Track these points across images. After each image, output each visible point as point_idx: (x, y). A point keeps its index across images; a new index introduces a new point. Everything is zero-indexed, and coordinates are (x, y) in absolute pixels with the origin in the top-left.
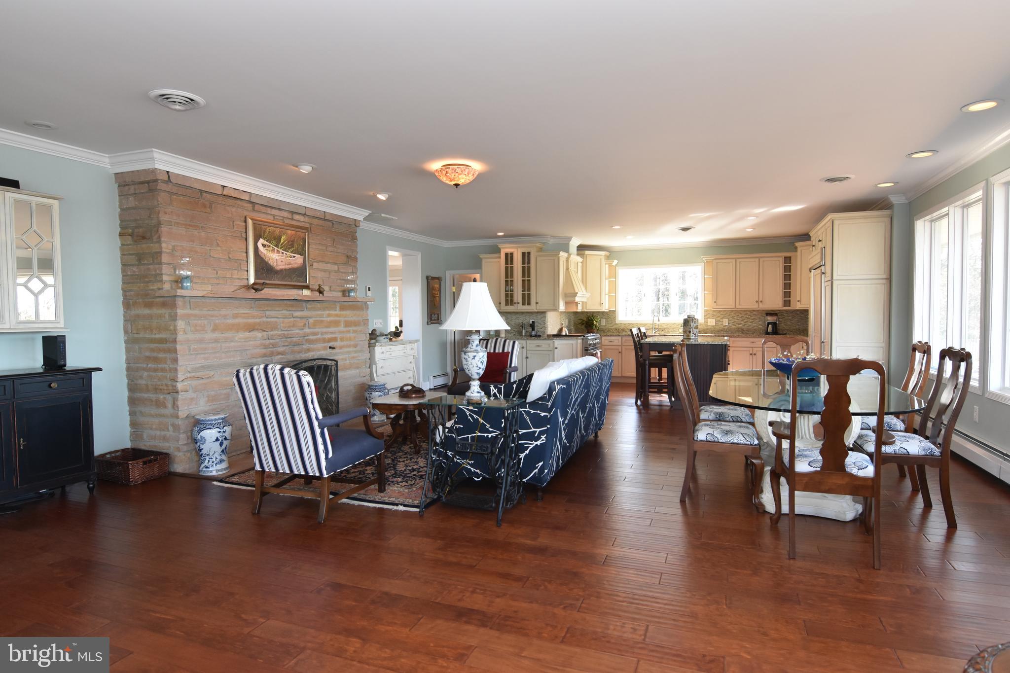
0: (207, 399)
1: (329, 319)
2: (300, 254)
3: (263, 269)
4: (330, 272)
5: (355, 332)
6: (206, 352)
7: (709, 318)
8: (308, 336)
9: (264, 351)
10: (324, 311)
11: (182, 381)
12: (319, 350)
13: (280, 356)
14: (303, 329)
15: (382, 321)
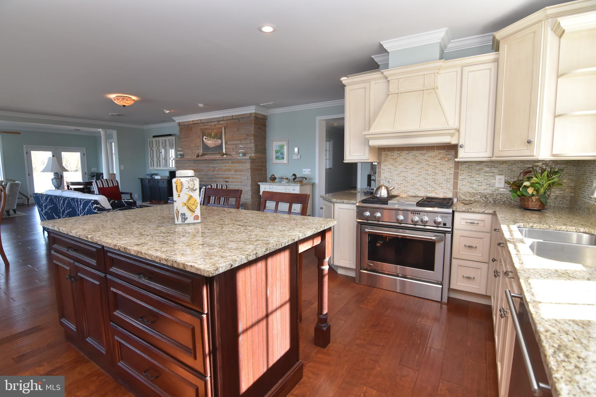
1: (225, 168)
2: (220, 140)
3: (205, 148)
5: (240, 175)
8: (215, 175)
10: (222, 164)
12: (220, 182)
13: (204, 182)
14: (213, 172)
15: (310, 170)
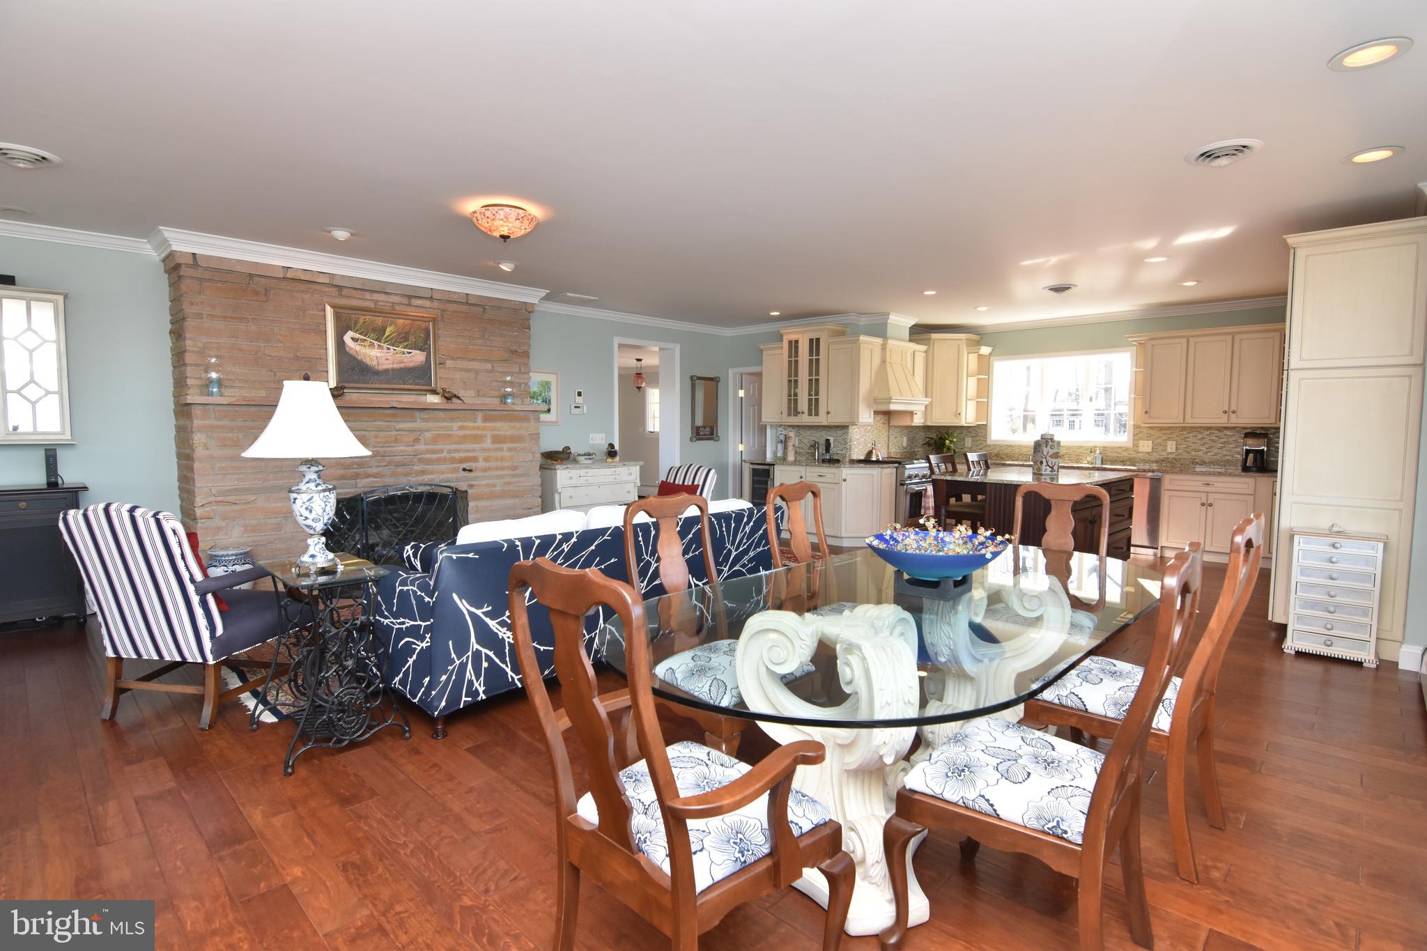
0: (243, 529)
1: (462, 433)
2: (420, 350)
3: (353, 369)
4: (477, 372)
5: (510, 449)
6: (242, 471)
7: (1141, 439)
8: (421, 454)
9: (342, 472)
10: (451, 422)
11: (202, 506)
12: (443, 473)
14: (412, 446)
15: (603, 435)
